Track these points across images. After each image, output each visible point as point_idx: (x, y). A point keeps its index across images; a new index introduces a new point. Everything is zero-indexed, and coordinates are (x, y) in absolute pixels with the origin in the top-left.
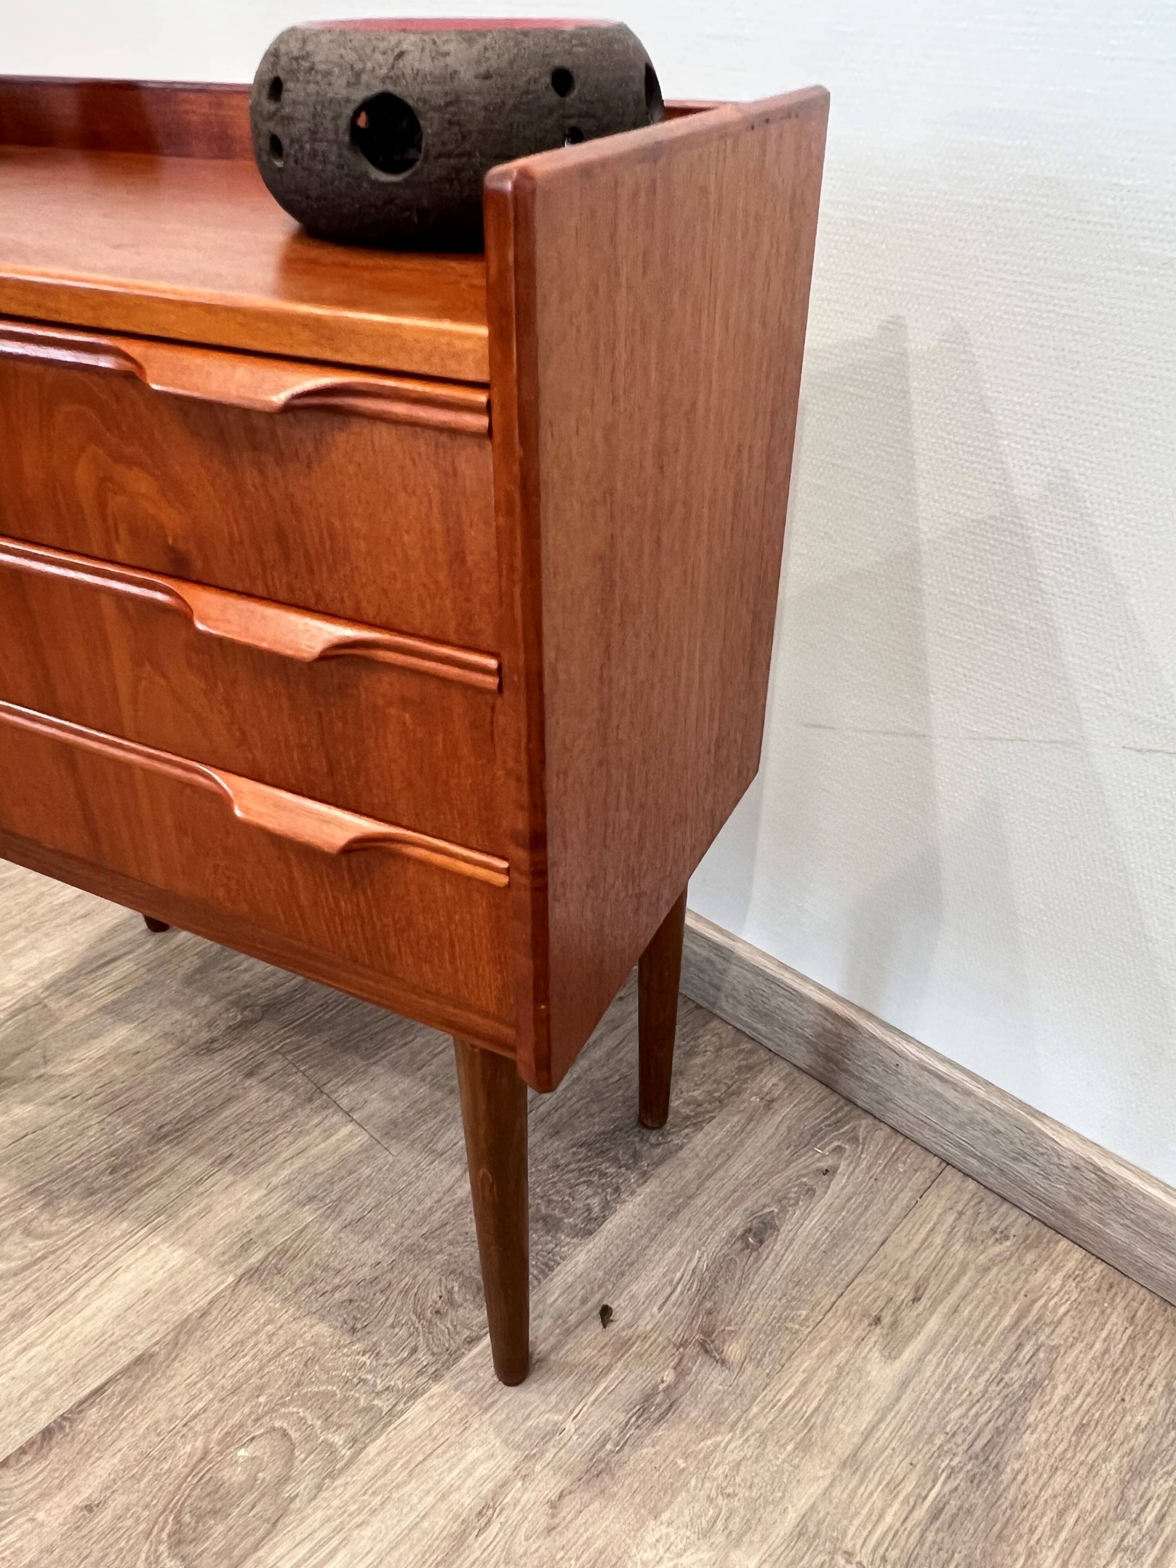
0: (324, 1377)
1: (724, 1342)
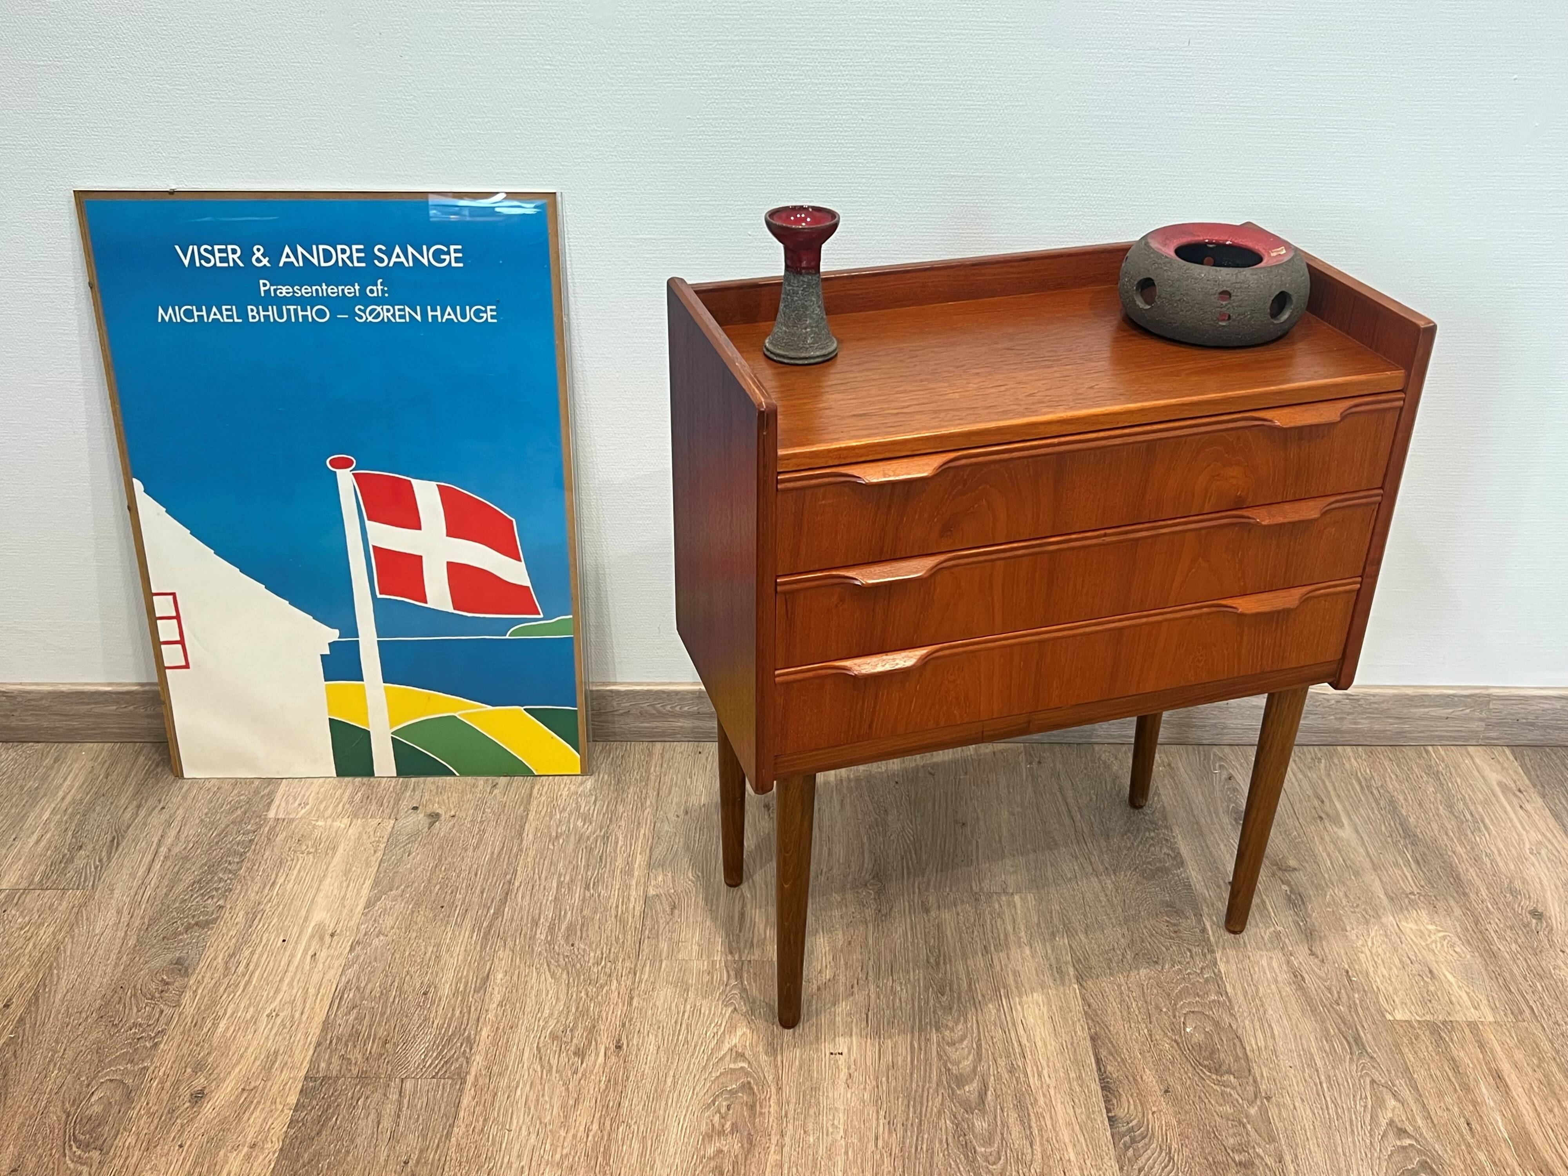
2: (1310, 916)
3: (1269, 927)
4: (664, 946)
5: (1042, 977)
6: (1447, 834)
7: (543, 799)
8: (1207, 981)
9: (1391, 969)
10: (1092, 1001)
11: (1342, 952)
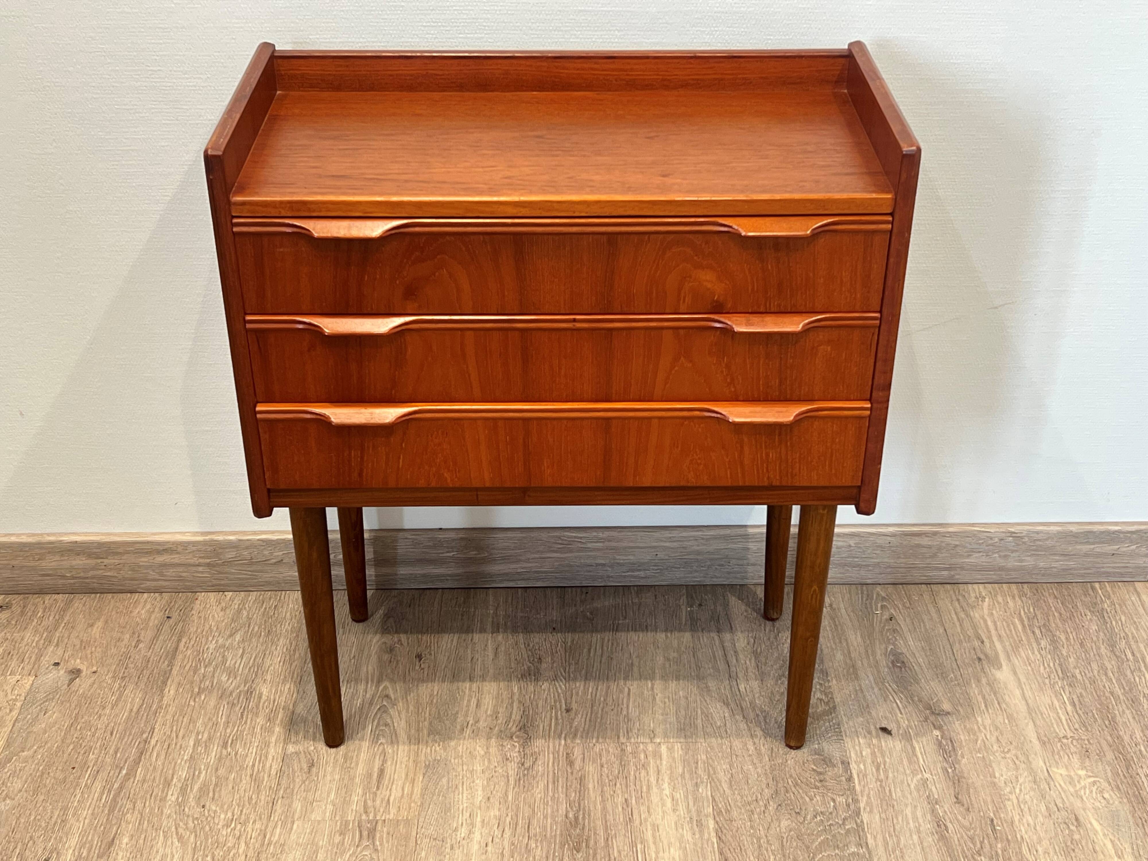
0: (814, 837)
1: (939, 706)
2: (959, 762)
3: (917, 774)
4: (297, 806)
5: (681, 830)
6: (1106, 674)
7: (189, 652)
8: (848, 831)
9: (1036, 817)
10: (729, 855)
11: (989, 799)
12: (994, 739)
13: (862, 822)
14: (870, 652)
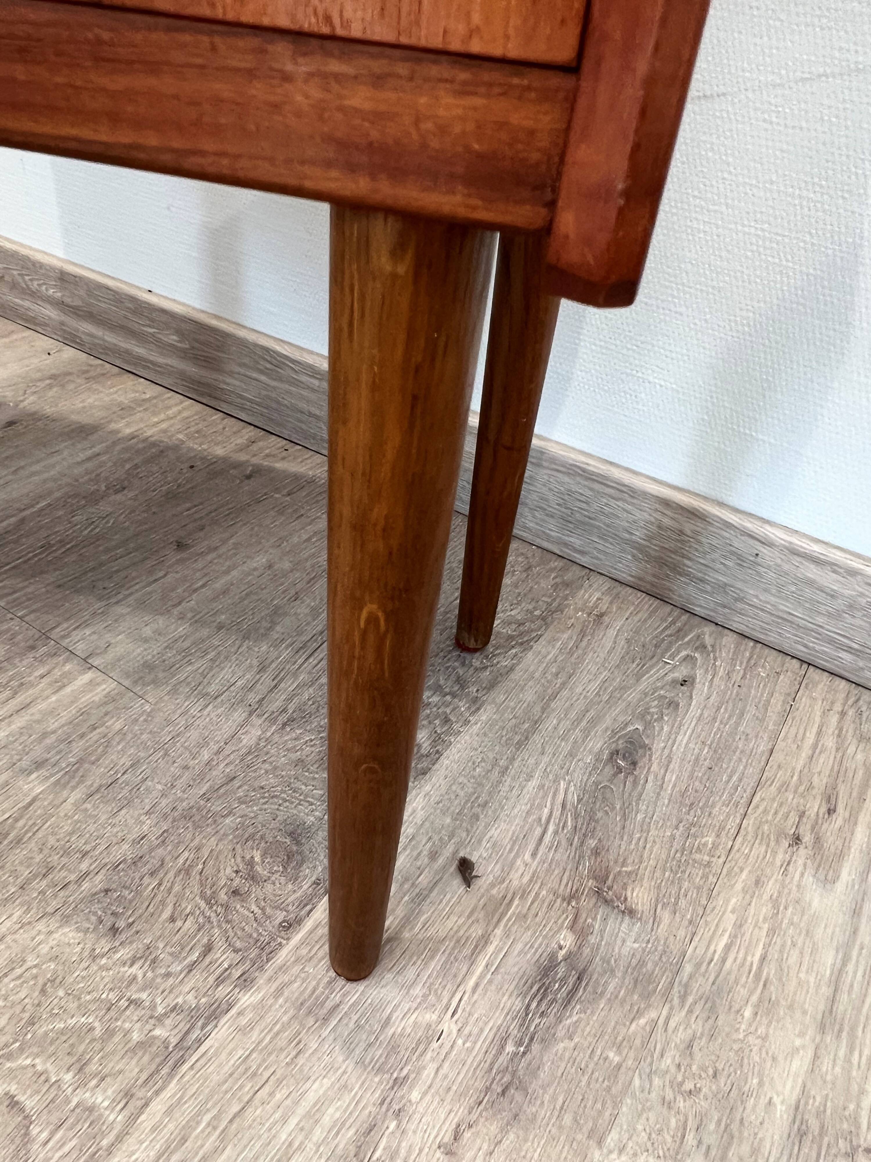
0: (73, 1006)
1: (625, 887)
2: (549, 1041)
3: (430, 1008)
8: (147, 1044)
12: (682, 1036)
13: (200, 1042)
14: (592, 713)
